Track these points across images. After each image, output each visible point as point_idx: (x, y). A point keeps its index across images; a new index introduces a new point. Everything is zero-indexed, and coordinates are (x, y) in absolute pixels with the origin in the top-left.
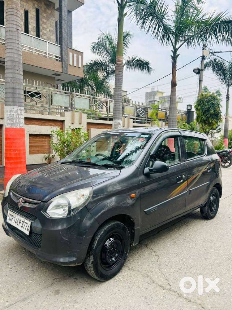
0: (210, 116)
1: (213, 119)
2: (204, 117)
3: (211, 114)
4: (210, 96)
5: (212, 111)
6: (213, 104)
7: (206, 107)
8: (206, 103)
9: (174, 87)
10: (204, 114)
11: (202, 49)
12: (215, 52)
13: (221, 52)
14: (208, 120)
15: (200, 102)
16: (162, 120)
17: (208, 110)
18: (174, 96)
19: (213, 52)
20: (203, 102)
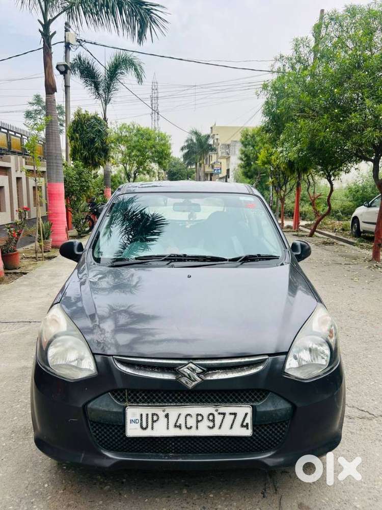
0: (96, 152)
1: (101, 157)
2: (85, 153)
3: (97, 149)
4: (92, 118)
5: (98, 144)
6: (100, 131)
7: (89, 135)
8: (87, 128)
9: (52, 94)
10: (84, 147)
11: (64, 30)
12: (85, 41)
13: (95, 44)
14: (93, 157)
15: (77, 126)
16: (18, 153)
17: (92, 141)
18: (53, 112)
19: (82, 40)
20: (82, 127)
